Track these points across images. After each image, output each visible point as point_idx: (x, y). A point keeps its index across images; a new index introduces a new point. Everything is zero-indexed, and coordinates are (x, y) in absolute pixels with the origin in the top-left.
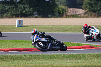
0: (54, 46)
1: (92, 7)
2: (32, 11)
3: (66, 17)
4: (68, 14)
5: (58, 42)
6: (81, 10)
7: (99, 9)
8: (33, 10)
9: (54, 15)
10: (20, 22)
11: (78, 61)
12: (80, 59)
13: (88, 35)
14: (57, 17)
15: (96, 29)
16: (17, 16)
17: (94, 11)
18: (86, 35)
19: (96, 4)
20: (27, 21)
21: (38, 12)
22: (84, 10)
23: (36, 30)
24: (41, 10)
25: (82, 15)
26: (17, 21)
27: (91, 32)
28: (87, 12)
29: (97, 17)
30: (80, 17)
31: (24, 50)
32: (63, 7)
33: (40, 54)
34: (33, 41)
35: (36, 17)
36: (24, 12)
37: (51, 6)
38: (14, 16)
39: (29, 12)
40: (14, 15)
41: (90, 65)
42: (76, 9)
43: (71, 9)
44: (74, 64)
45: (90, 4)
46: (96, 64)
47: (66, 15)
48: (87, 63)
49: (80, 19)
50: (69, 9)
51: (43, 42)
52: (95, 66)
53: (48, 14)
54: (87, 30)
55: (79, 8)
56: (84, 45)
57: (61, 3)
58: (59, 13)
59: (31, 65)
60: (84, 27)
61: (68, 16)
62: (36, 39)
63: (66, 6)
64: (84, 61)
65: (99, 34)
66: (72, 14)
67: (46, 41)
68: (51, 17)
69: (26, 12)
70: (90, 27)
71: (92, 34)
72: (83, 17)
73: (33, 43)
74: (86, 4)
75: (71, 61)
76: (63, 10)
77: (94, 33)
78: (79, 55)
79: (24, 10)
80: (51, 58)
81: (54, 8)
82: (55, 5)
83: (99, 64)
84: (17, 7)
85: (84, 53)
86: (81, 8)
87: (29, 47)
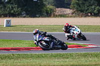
0: (56, 45)
1: (80, 6)
2: (20, 11)
3: (54, 17)
4: (56, 14)
5: (59, 41)
6: (69, 10)
7: (87, 9)
8: (21, 9)
9: (42, 15)
10: (8, 22)
11: (66, 60)
12: (68, 58)
13: (69, 34)
14: (45, 17)
15: (77, 28)
16: (5, 16)
17: (82, 11)
18: (67, 34)
19: (83, 4)
20: (15, 21)
21: (26, 12)
22: (71, 10)
23: (37, 30)
24: (29, 10)
25: (70, 15)
26: (5, 20)
27: (72, 31)
28: (75, 12)
29: (85, 17)
30: (68, 17)
31: (12, 49)
32: (51, 7)
33: (28, 53)
34: (36, 40)
35: (24, 17)
36: (12, 12)
37: (39, 6)
38: (2, 16)
39: (17, 12)
40: (2, 14)
41: (77, 64)
42: (64, 9)
43: (59, 9)
44: (62, 63)
45: (78, 4)
46: (83, 64)
47: (54, 15)
48: (75, 62)
49: (67, 18)
50: (57, 9)
51: (46, 41)
52: (82, 65)
53: (36, 14)
54: (68, 29)
55: (67, 8)
56: (71, 44)
57: (48, 3)
58: (47, 13)
59: (19, 64)
60: (65, 26)
61: (55, 16)
62: (39, 38)
63: (53, 5)
64: (71, 60)
65: (80, 34)
66: (60, 14)
67: (48, 40)
68: (39, 17)
69: (14, 12)
70: (71, 26)
71: (73, 33)
72: (71, 17)
73: (35, 42)
74: (73, 4)
75: (59, 60)
76: (51, 10)
77: (75, 32)
78: (67, 54)
79: (12, 10)
80: (39, 57)
81: (42, 8)
82: (43, 5)
83: (86, 63)
84: (5, 7)
85: (71, 53)
86: (69, 8)
87: (18, 47)
